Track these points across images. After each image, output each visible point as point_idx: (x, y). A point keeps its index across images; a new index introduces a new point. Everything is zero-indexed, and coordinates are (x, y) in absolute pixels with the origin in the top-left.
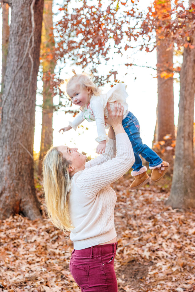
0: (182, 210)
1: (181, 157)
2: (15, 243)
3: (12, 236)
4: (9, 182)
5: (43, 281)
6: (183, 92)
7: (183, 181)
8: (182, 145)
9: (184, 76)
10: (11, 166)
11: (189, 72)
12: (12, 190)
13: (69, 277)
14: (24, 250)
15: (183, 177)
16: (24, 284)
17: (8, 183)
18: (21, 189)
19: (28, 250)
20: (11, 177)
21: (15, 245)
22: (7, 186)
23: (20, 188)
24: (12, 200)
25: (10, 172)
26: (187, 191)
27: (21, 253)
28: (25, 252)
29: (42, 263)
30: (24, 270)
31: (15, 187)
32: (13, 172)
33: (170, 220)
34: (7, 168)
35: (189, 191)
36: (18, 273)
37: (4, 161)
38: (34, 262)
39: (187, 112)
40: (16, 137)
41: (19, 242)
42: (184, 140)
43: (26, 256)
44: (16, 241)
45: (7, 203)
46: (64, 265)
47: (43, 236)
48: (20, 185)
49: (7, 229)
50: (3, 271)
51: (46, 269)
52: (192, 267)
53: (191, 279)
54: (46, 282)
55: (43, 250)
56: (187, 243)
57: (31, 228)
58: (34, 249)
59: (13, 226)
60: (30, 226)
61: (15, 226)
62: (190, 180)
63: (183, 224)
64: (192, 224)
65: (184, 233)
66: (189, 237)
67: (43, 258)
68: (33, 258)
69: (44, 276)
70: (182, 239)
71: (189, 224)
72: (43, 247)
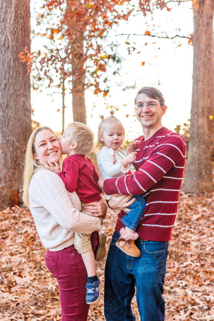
0: (194, 195)
1: (195, 136)
2: (4, 234)
3: (3, 228)
5: (17, 271)
6: (196, 61)
7: (197, 163)
8: (196, 122)
9: (196, 43)
10: (6, 155)
11: (201, 38)
12: (8, 180)
14: (11, 241)
15: (197, 158)
17: (4, 174)
18: (18, 179)
19: (14, 242)
20: (6, 166)
21: (4, 236)
22: (2, 176)
23: (16, 177)
24: (8, 190)
25: (5, 162)
26: (201, 173)
27: (8, 244)
28: (11, 244)
29: (24, 254)
30: (4, 261)
31: (11, 177)
32: (8, 162)
34: (2, 157)
35: (204, 173)
38: (16, 253)
39: (200, 84)
40: (8, 124)
41: (8, 233)
42: (198, 116)
43: (10, 248)
44: (5, 233)
45: (3, 194)
48: (16, 175)
51: (26, 260)
52: (179, 255)
53: (174, 267)
54: (20, 273)
55: (31, 241)
56: (184, 230)
57: (25, 219)
58: (21, 240)
59: (8, 217)
60: (25, 217)
61: (10, 217)
62: (205, 161)
63: (189, 210)
64: (200, 210)
65: (185, 219)
66: (190, 223)
67: (28, 249)
68: (18, 249)
69: (21, 267)
70: (181, 226)
71: (195, 210)
72: (32, 238)
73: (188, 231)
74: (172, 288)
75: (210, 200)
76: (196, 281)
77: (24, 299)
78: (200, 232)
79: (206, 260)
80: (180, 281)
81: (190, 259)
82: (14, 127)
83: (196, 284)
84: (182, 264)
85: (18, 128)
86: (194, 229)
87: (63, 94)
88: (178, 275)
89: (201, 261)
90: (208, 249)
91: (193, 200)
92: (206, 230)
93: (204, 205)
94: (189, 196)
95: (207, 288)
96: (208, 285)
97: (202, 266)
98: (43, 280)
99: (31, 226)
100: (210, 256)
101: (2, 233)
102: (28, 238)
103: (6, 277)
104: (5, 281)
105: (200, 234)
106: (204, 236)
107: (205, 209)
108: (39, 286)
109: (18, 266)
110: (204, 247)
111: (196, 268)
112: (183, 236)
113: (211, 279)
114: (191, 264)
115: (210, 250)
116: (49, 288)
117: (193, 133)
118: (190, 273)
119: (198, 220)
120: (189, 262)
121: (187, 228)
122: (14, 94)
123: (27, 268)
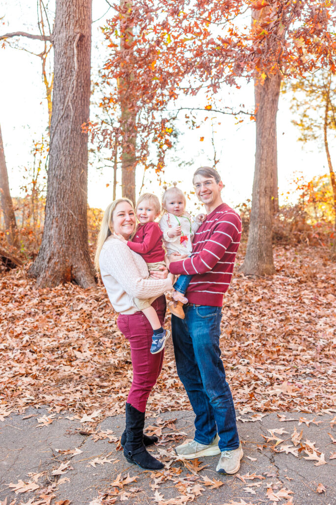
0: (254, 277)
1: (256, 216)
3: (57, 304)
4: (58, 246)
5: (76, 346)
6: (260, 139)
7: (258, 244)
8: (258, 201)
9: (261, 120)
10: (60, 229)
11: (266, 115)
12: (61, 255)
13: (106, 343)
14: (67, 317)
15: (257, 239)
16: (56, 349)
17: (57, 248)
18: (72, 254)
19: (70, 318)
20: (60, 241)
21: (59, 312)
22: (55, 251)
23: (70, 253)
24: (61, 266)
25: (59, 236)
26: (262, 255)
27: (63, 320)
28: (67, 320)
29: (82, 331)
30: (61, 337)
31: (64, 253)
32: (62, 236)
33: (237, 287)
34: (56, 231)
35: (264, 255)
36: (53, 339)
37: (52, 223)
38: (73, 329)
39: (263, 163)
40: (64, 197)
41: (63, 310)
42: (260, 196)
43: (67, 324)
44: (60, 309)
45: (56, 270)
46: (104, 333)
47: (91, 304)
48: (70, 250)
49: (55, 297)
50: (38, 337)
51: (84, 337)
52: (241, 334)
53: (235, 346)
54: (79, 348)
55: (87, 318)
56: (245, 311)
57: (80, 296)
58: (77, 317)
59: (61, 294)
60: (79, 294)
61: (63, 294)
62: (266, 242)
63: (249, 292)
64: (260, 292)
65: (246, 300)
66: (251, 304)
67: (85, 325)
68: (74, 326)
69: (80, 343)
70: (241, 307)
71: (256, 292)
72: (88, 315)
73: (249, 312)
74: (234, 365)
75: (270, 282)
76: (258, 360)
77: (86, 372)
78: (261, 314)
79: (267, 340)
80: (242, 360)
81: (251, 339)
82: (70, 200)
83: (258, 362)
84: (243, 343)
85: (73, 200)
86: (255, 310)
87: (115, 168)
88: (240, 354)
89: (262, 342)
90: (269, 330)
91: (253, 282)
92: (267, 312)
93: (265, 287)
94: (249, 278)
95: (269, 366)
96: (270, 364)
97: (264, 345)
98: (103, 355)
99: (86, 304)
100: (271, 337)
101: (57, 310)
102: (84, 315)
103: (65, 352)
104: (66, 356)
105: (261, 316)
106: (265, 318)
107: (266, 291)
108: (100, 361)
109: (76, 341)
110: (265, 328)
111: (258, 347)
112: (244, 317)
113: (273, 358)
114: (253, 344)
115: (271, 331)
116: (112, 362)
117: (255, 213)
118: (251, 352)
119: (258, 301)
120: (250, 342)
121: (248, 309)
122: (70, 165)
123: (86, 344)
